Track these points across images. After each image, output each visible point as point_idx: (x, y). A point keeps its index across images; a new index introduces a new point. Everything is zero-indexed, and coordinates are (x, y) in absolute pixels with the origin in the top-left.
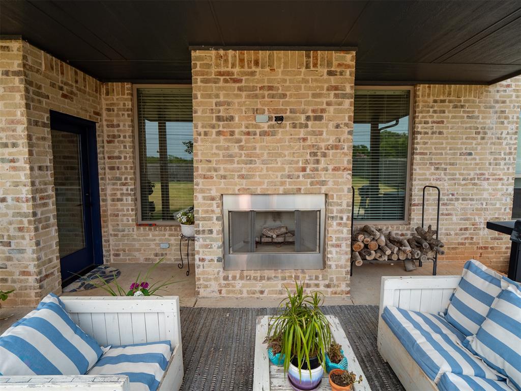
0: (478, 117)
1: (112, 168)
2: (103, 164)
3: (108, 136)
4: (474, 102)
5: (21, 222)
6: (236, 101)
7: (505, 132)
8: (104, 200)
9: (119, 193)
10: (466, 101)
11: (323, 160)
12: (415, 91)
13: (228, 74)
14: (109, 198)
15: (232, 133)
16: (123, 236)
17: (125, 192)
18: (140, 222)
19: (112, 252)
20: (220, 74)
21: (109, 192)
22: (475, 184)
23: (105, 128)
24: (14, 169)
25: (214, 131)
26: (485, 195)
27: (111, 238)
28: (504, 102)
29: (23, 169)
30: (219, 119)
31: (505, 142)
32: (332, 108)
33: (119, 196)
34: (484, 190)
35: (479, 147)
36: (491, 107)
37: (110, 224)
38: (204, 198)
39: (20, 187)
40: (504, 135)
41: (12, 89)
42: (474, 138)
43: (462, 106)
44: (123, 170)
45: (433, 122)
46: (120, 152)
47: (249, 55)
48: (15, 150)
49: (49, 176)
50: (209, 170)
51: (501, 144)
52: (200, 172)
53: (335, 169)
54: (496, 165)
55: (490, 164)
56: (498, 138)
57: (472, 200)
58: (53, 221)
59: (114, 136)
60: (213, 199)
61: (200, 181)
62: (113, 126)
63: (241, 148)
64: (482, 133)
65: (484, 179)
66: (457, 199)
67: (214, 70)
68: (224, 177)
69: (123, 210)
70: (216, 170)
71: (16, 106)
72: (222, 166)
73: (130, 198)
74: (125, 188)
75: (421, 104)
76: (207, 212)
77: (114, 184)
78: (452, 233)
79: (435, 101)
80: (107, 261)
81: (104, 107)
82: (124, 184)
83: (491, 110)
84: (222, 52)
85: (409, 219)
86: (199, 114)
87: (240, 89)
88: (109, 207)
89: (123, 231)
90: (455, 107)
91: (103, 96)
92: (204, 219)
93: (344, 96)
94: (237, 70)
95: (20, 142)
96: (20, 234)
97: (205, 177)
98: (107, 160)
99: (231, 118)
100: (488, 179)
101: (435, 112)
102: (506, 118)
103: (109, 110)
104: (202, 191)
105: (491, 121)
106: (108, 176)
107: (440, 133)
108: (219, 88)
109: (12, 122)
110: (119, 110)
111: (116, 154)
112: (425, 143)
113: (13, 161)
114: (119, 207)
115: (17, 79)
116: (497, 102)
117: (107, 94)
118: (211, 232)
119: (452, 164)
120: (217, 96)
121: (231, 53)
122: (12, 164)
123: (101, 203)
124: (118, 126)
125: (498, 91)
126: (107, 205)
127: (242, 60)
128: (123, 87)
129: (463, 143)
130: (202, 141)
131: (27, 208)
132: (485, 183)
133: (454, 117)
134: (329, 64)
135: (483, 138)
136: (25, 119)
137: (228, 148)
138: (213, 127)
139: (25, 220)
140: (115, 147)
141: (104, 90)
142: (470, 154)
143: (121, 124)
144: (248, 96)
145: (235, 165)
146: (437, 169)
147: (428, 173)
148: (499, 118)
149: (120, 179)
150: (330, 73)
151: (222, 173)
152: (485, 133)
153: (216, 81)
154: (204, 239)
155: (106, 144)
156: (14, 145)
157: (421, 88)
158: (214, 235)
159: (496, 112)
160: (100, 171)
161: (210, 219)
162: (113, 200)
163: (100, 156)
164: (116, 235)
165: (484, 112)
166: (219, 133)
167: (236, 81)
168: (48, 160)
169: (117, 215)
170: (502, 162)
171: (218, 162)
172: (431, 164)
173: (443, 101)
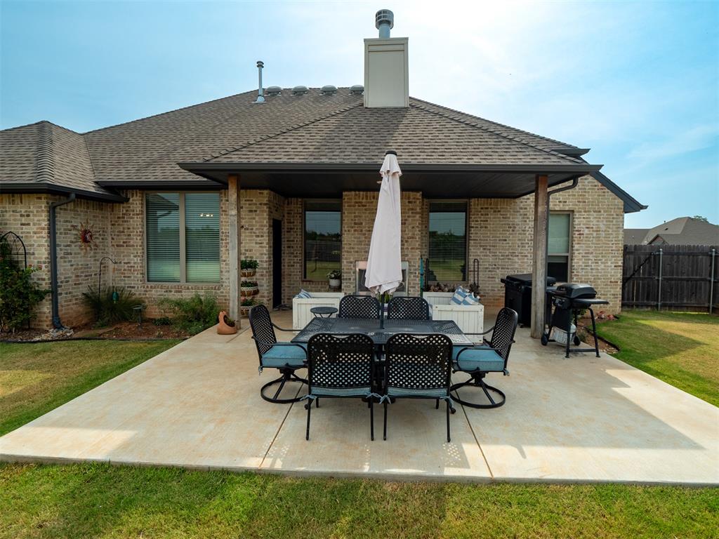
0: (509, 218)
1: (289, 247)
2: (284, 245)
3: (288, 229)
4: (507, 208)
5: (263, 272)
6: (364, 215)
7: (528, 227)
8: (284, 266)
9: (292, 262)
10: (501, 208)
11: (406, 244)
12: (470, 202)
13: (360, 202)
14: (286, 264)
15: (362, 231)
16: (293, 287)
17: (295, 261)
18: (303, 279)
19: (286, 297)
20: (357, 203)
21: (286, 261)
22: (509, 259)
23: (286, 224)
24: (261, 247)
25: (353, 229)
26: (517, 266)
27: (286, 289)
28: (526, 209)
29: (265, 247)
30: (355, 224)
31: (528, 233)
32: (410, 219)
33: (292, 263)
34: (515, 262)
35: (511, 236)
36: (518, 212)
37: (286, 280)
38: (347, 262)
40: (527, 229)
41: (263, 211)
42: (508, 231)
43: (499, 211)
44: (295, 248)
45: (481, 221)
46: (294, 238)
48: (262, 238)
49: (272, 251)
50: (350, 248)
51: (525, 234)
52: (346, 249)
53: (412, 249)
54: (523, 247)
55: (519, 246)
56: (523, 231)
57: (508, 269)
58: (272, 272)
59: (291, 229)
60: (351, 263)
61: (345, 254)
62: (290, 223)
63: (365, 238)
64: (513, 227)
65: (516, 256)
66: (498, 268)
67: (353, 201)
68: (357, 252)
69: (294, 272)
70: (353, 248)
71: (264, 219)
72: (356, 246)
73: (298, 265)
74: (296, 259)
75: (473, 210)
76: (348, 269)
77: (290, 256)
78: (496, 289)
79: (482, 208)
80: (284, 302)
81: (286, 212)
82: (295, 257)
83: (518, 214)
84: (357, 193)
85: (468, 280)
86: (346, 221)
87: (366, 210)
88: (286, 270)
89: (294, 284)
90: (495, 212)
91: (286, 205)
92: (346, 273)
94: (364, 200)
95: (265, 235)
96: (261, 277)
97: (348, 252)
98: (286, 242)
99: (361, 224)
100: (518, 256)
101: (482, 215)
102: (528, 218)
103: (288, 213)
104: (346, 259)
105: (518, 219)
106: (287, 252)
107: (486, 227)
108: (357, 210)
109: (262, 226)
110: (295, 213)
111: (292, 239)
112: (476, 233)
113: (261, 243)
114: (292, 270)
115: (265, 207)
116: (521, 208)
117: (288, 204)
118: (349, 279)
119: (494, 246)
120: (355, 213)
121: (361, 193)
123: (282, 267)
124: (294, 222)
125: (522, 202)
126: (285, 269)
127: (367, 196)
128: (297, 200)
129: (500, 234)
130: (348, 234)
132: (516, 259)
133: (495, 218)
135: (513, 231)
136: (267, 225)
137: (359, 238)
138: (352, 227)
139: (265, 271)
140: (291, 235)
141: (286, 202)
142: (506, 240)
143: (295, 222)
144: (369, 213)
145: (363, 246)
146: (484, 249)
147: (478, 252)
148: (523, 218)
149: (293, 253)
150: (409, 202)
151: (356, 250)
152: (515, 228)
153: (354, 206)
154: (347, 283)
155: (286, 233)
156: (262, 236)
157: (473, 200)
158: (352, 280)
159: (521, 215)
160: (283, 248)
161: (350, 273)
162: (289, 266)
163: (283, 240)
164: (289, 287)
165: (513, 215)
166: (355, 231)
167: (363, 206)
168: (272, 243)
169: (290, 275)
170: (527, 246)
171: (354, 244)
172: (481, 246)
173: (487, 208)
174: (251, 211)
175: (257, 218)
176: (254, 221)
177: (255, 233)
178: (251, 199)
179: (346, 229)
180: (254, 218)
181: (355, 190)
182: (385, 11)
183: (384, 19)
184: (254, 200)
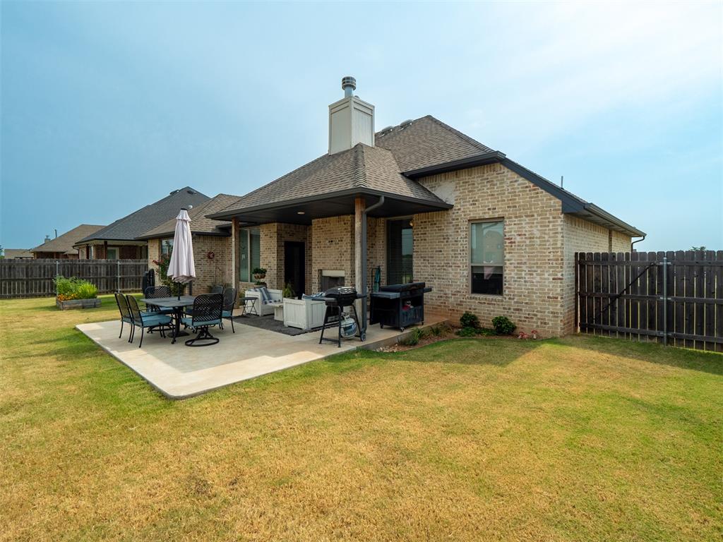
0: (443, 229)
4: (441, 221)
5: (274, 276)
6: (322, 236)
7: (459, 237)
8: (306, 274)
10: (437, 221)
12: (413, 217)
13: (320, 227)
15: (321, 247)
20: (318, 227)
22: (444, 269)
26: (451, 277)
28: (457, 219)
29: (275, 260)
30: (318, 242)
31: (460, 244)
34: (450, 273)
35: (445, 247)
36: (451, 223)
40: (459, 239)
41: (275, 237)
42: (443, 242)
43: (435, 224)
45: (422, 234)
49: (283, 262)
51: (457, 244)
54: (456, 257)
55: (452, 257)
56: (456, 241)
57: (443, 279)
58: (283, 277)
60: (315, 271)
64: (446, 238)
65: (449, 267)
66: (435, 278)
70: (317, 261)
71: (275, 242)
78: (434, 298)
79: (422, 222)
83: (451, 225)
84: (318, 219)
86: (313, 241)
87: (323, 232)
90: (431, 224)
94: (322, 225)
95: (275, 252)
97: (314, 263)
99: (321, 242)
100: (451, 266)
101: (422, 228)
102: (460, 228)
105: (451, 231)
107: (425, 240)
108: (318, 232)
112: (418, 246)
115: (276, 234)
116: (453, 220)
118: (315, 283)
119: (432, 257)
120: (317, 234)
121: (321, 219)
125: (454, 213)
127: (323, 222)
129: (437, 245)
131: (275, 272)
132: (450, 269)
133: (431, 231)
134: (344, 220)
135: (447, 242)
138: (317, 245)
142: (441, 251)
145: (321, 259)
146: (424, 260)
147: (420, 262)
148: (455, 229)
152: (448, 239)
153: (317, 230)
159: (453, 226)
160: (305, 261)
161: (316, 279)
163: (306, 255)
165: (447, 226)
166: (318, 247)
167: (322, 229)
168: (283, 257)
170: (459, 256)
171: (317, 258)
172: (422, 257)
173: (425, 222)
174: (270, 237)
180: (272, 242)
182: (348, 78)
183: (348, 83)
184: (272, 230)
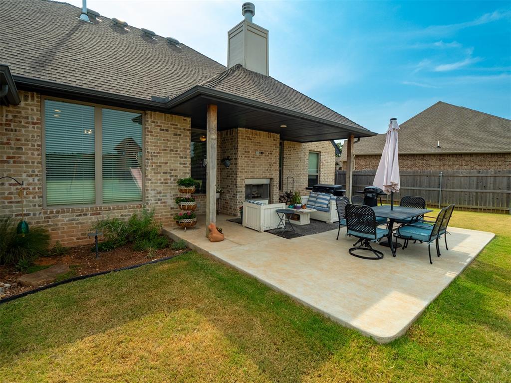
4: (298, 148)
6: (250, 146)
7: (306, 159)
11: (272, 167)
12: (283, 143)
13: (249, 137)
15: (249, 157)
20: (246, 137)
22: (299, 177)
24: (185, 167)
28: (305, 149)
29: (188, 167)
30: (245, 152)
32: (274, 151)
34: (301, 179)
35: (300, 164)
38: (240, 179)
39: (187, 175)
41: (186, 136)
42: (298, 161)
43: (295, 149)
45: (288, 154)
47: (254, 131)
48: (186, 159)
50: (242, 169)
51: (305, 163)
52: (240, 170)
53: (275, 170)
54: (304, 170)
55: (302, 170)
56: (304, 161)
57: (298, 182)
60: (243, 180)
61: (239, 173)
63: (251, 162)
65: (301, 175)
66: (295, 182)
67: (244, 135)
68: (246, 172)
70: (244, 169)
72: (246, 168)
75: (285, 147)
76: (241, 184)
79: (289, 147)
83: (302, 151)
84: (247, 129)
85: (282, 190)
86: (240, 150)
87: (252, 142)
92: (240, 187)
93: (277, 147)
94: (251, 136)
95: (188, 156)
97: (241, 172)
99: (249, 152)
101: (289, 151)
102: (306, 154)
104: (240, 177)
105: (302, 155)
107: (290, 158)
108: (246, 142)
109: (185, 148)
112: (286, 162)
113: (184, 164)
115: (188, 132)
116: (303, 149)
118: (242, 192)
119: (293, 169)
120: (245, 144)
121: (249, 130)
122: (184, 165)
125: (304, 145)
127: (252, 133)
129: (296, 162)
130: (241, 159)
133: (293, 153)
134: (274, 137)
135: (300, 161)
136: (190, 148)
137: (247, 162)
142: (298, 166)
144: (254, 145)
145: (249, 168)
146: (289, 171)
147: (287, 172)
148: (304, 154)
150: (274, 140)
151: (246, 170)
152: (301, 159)
153: (245, 139)
154: (240, 194)
156: (186, 158)
157: (285, 142)
158: (243, 193)
161: (242, 187)
165: (300, 152)
166: (245, 157)
167: (250, 139)
172: (288, 169)
174: (176, 135)
175: (181, 141)
176: (178, 144)
177: (179, 154)
178: (176, 123)
179: (240, 155)
180: (178, 142)
181: (246, 128)
184: (179, 125)
